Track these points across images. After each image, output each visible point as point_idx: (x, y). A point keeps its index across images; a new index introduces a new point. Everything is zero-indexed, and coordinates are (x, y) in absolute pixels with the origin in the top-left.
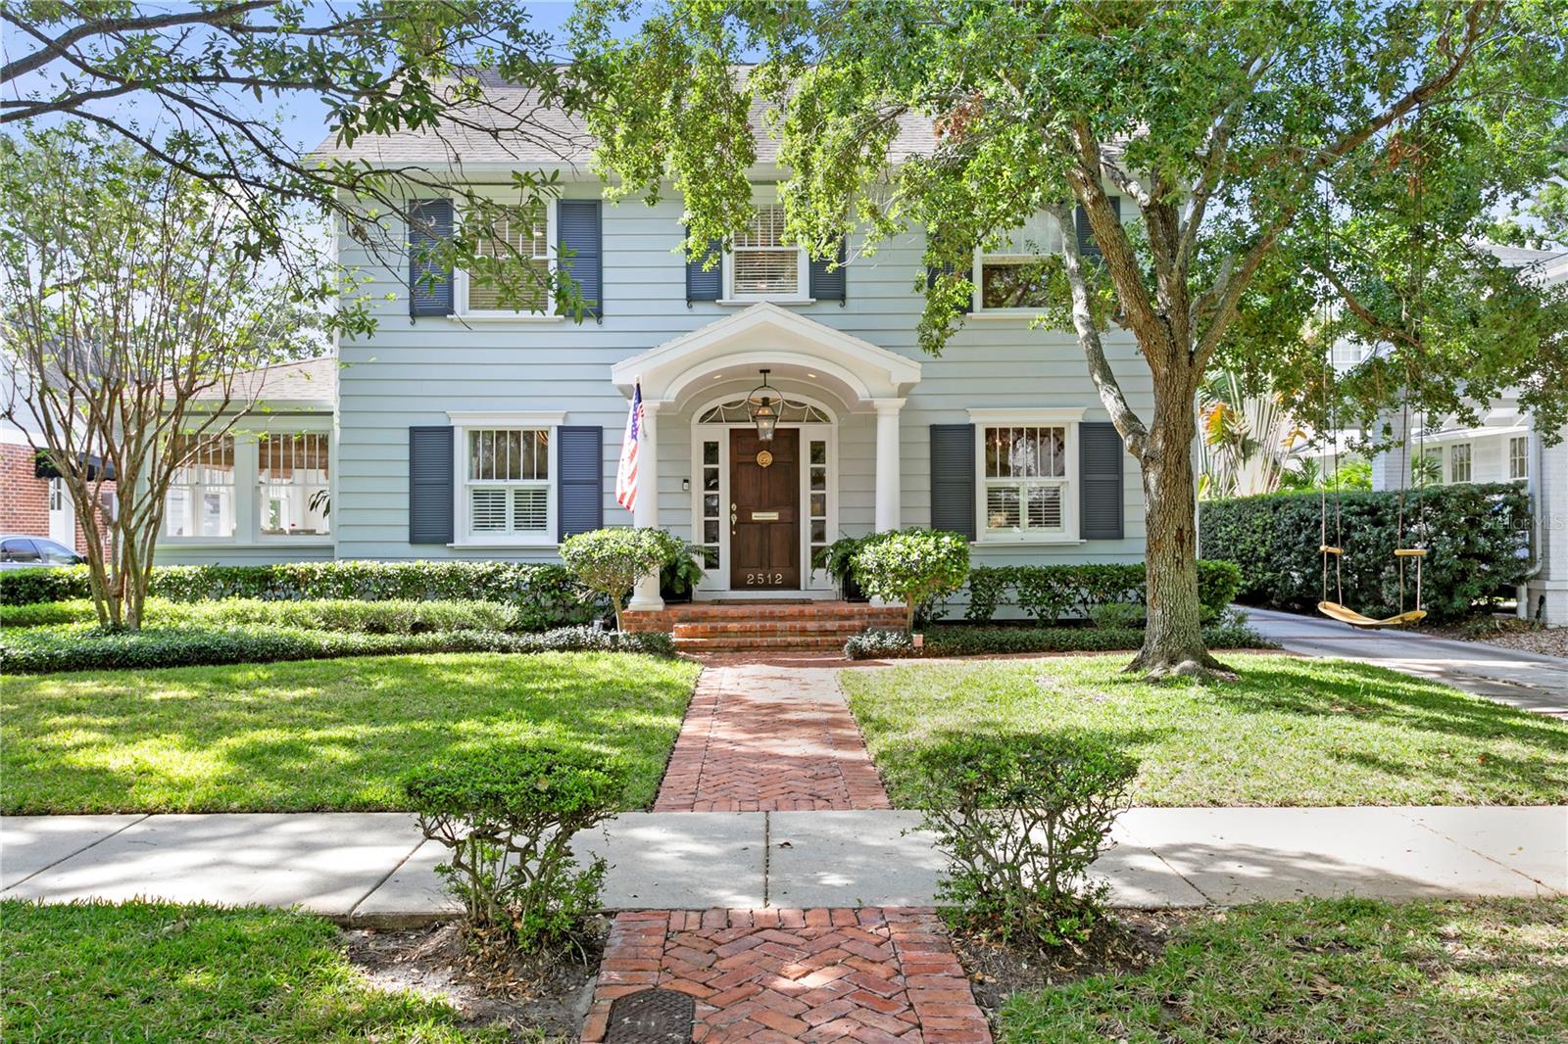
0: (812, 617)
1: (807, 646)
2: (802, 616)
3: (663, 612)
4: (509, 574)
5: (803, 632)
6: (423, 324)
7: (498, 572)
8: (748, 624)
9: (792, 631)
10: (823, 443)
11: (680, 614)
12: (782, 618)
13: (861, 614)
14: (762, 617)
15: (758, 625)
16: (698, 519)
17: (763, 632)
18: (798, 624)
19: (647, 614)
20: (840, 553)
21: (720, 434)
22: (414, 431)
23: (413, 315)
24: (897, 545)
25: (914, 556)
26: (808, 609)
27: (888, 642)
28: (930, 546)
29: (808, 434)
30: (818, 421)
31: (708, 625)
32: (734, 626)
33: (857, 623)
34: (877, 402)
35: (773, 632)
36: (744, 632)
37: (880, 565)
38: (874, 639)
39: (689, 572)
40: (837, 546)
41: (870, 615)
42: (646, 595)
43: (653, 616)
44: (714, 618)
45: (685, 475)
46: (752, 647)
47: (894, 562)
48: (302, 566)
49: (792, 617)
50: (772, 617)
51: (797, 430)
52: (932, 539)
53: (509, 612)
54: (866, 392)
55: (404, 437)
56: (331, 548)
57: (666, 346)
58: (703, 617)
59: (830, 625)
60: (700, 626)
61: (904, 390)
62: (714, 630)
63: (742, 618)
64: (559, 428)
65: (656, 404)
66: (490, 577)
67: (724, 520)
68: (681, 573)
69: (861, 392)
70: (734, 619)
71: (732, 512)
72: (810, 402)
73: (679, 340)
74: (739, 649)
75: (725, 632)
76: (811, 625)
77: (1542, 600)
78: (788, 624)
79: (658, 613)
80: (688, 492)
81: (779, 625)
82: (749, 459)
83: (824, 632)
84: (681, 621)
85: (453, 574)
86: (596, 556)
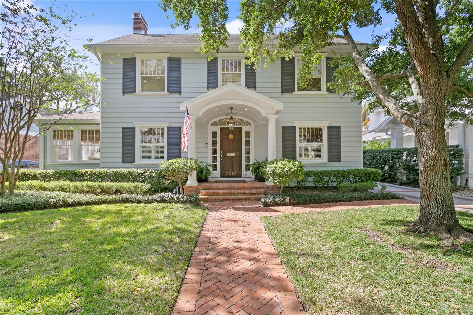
0: (247, 188)
1: (246, 200)
2: (244, 188)
3: (197, 187)
4: (148, 174)
5: (244, 194)
6: (127, 96)
7: (145, 172)
8: (226, 191)
9: (241, 194)
10: (249, 132)
11: (203, 187)
12: (237, 189)
13: (263, 187)
14: (230, 188)
15: (229, 191)
16: (210, 155)
17: (231, 194)
18: (243, 191)
19: (192, 187)
20: (255, 166)
21: (217, 129)
22: (123, 128)
23: (124, 93)
24: (280, 165)
25: (286, 169)
26: (246, 185)
27: (276, 200)
28: (291, 165)
29: (245, 129)
30: (247, 125)
31: (212, 191)
32: (221, 192)
33: (262, 190)
34: (269, 117)
35: (234, 194)
36: (224, 194)
37: (274, 172)
38: (271, 199)
39: (206, 173)
40: (254, 164)
41: (267, 188)
42: (192, 181)
43: (194, 188)
44: (214, 189)
45: (206, 142)
46: (227, 200)
47: (279, 171)
48: (83, 171)
49: (240, 188)
50: (233, 188)
51: (241, 128)
52: (292, 163)
53: (146, 186)
54: (265, 113)
55: (121, 130)
56: (99, 164)
57: (198, 97)
58: (211, 188)
59: (254, 191)
60: (209, 191)
61: (277, 113)
62: (214, 193)
63: (224, 189)
64: (167, 127)
65: (195, 117)
66: (142, 174)
67: (219, 155)
68: (204, 173)
69: (263, 113)
70: (221, 189)
71: (221, 153)
72: (245, 119)
73: (203, 95)
74: (222, 200)
75: (218, 194)
76: (247, 191)
77: (467, 180)
78: (239, 191)
79: (195, 187)
80: (207, 147)
81: (236, 191)
82: (226, 137)
83: (251, 194)
84: (203, 189)
85: (130, 173)
86: (170, 169)
